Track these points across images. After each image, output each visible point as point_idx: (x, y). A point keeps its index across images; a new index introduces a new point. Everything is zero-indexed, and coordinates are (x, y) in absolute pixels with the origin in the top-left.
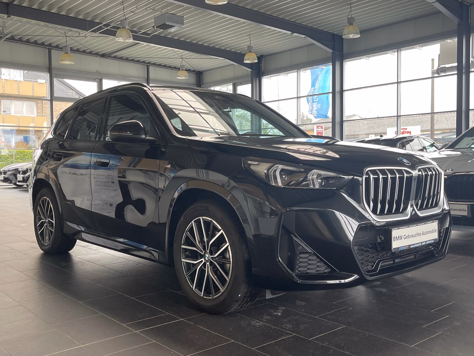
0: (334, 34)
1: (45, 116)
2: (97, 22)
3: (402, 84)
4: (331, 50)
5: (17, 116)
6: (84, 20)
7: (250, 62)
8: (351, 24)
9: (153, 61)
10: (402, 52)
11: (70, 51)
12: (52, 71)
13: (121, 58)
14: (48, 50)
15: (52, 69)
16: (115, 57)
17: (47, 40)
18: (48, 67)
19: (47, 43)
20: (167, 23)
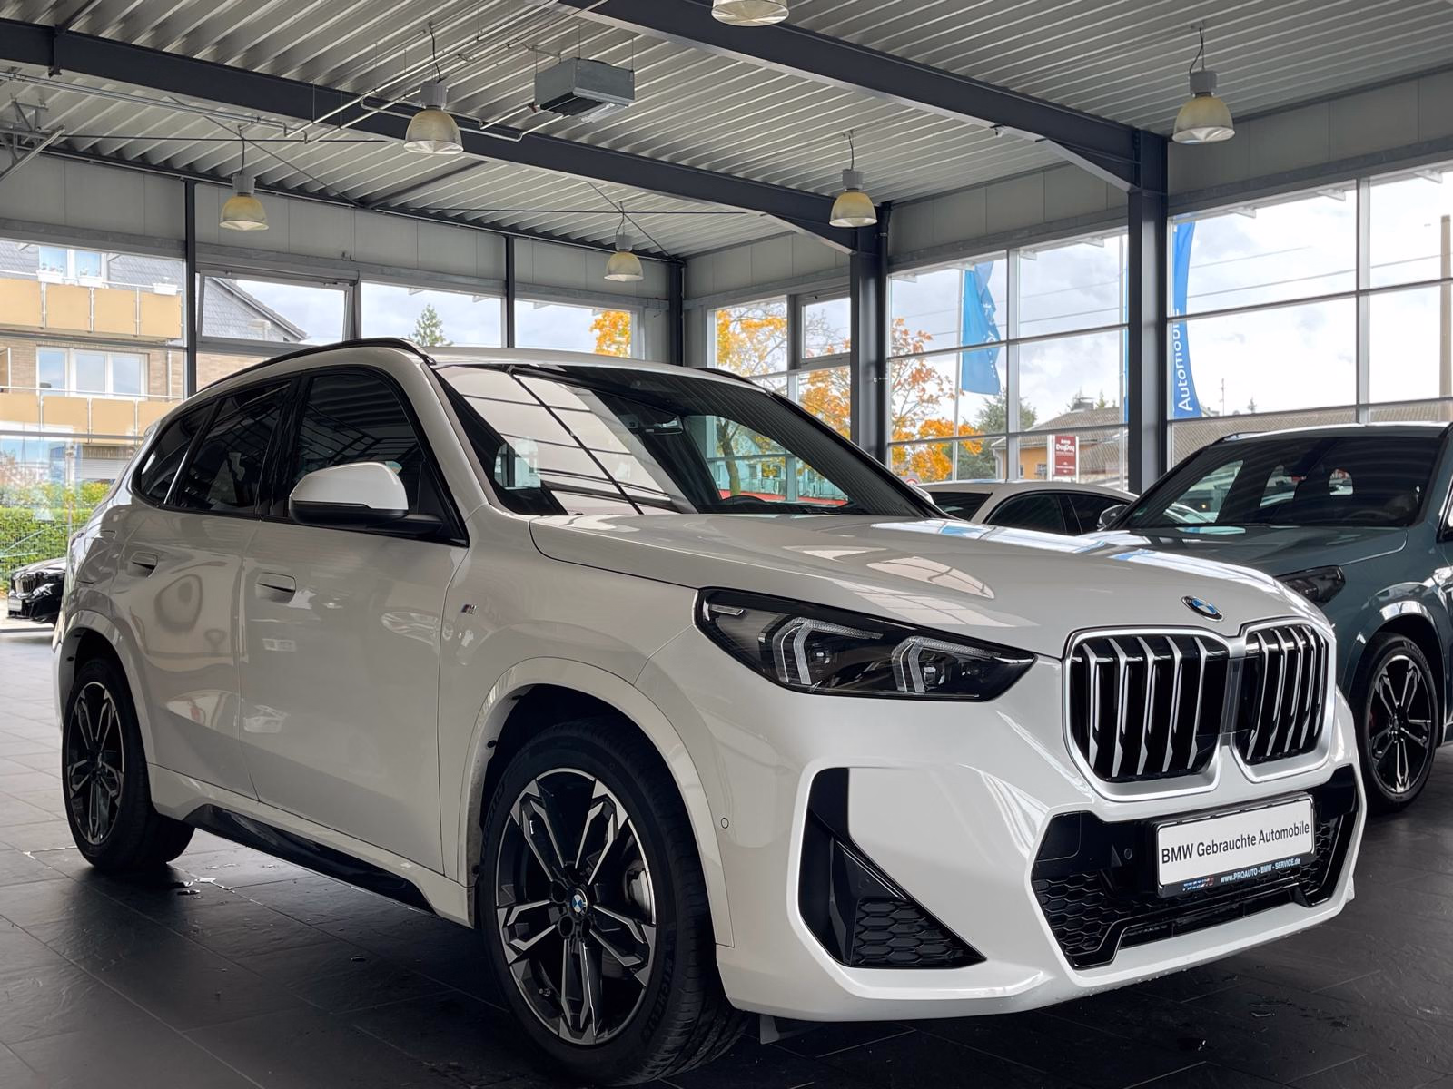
0: (1137, 130)
1: (173, 399)
3: (1374, 298)
4: (1126, 182)
5: (85, 400)
7: (851, 222)
8: (1203, 94)
9: (525, 220)
10: (1371, 189)
11: (256, 187)
12: (197, 254)
14: (184, 184)
15: (197, 245)
16: (404, 210)
17: (183, 153)
18: (182, 241)
19: (181, 165)
20: (579, 92)
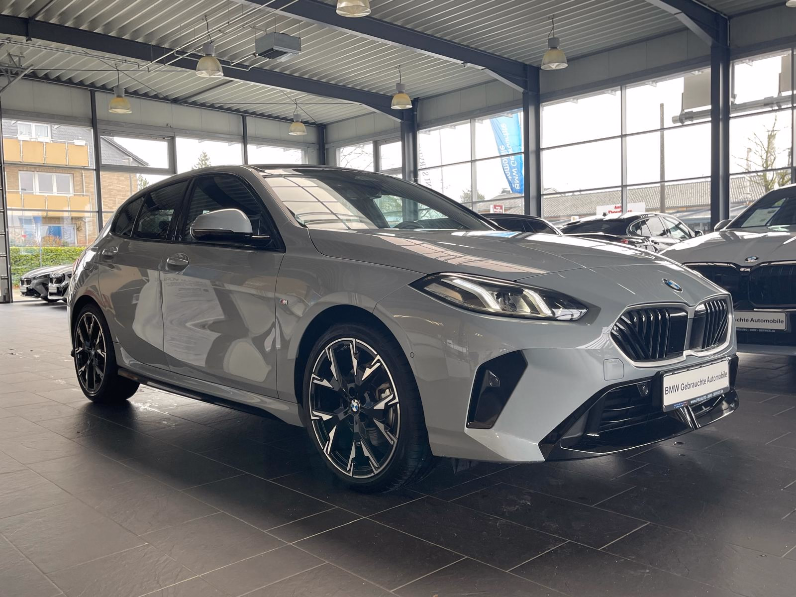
0: (526, 65)
1: (86, 195)
2: (166, 48)
3: (628, 138)
4: (522, 89)
5: (44, 195)
6: (145, 45)
7: (401, 107)
8: (554, 48)
9: (252, 108)
10: (627, 90)
11: (125, 93)
12: (98, 125)
13: (203, 105)
14: (90, 92)
15: (98, 121)
16: (194, 104)
17: (88, 77)
18: (90, 119)
19: (88, 83)
20: (276, 48)
